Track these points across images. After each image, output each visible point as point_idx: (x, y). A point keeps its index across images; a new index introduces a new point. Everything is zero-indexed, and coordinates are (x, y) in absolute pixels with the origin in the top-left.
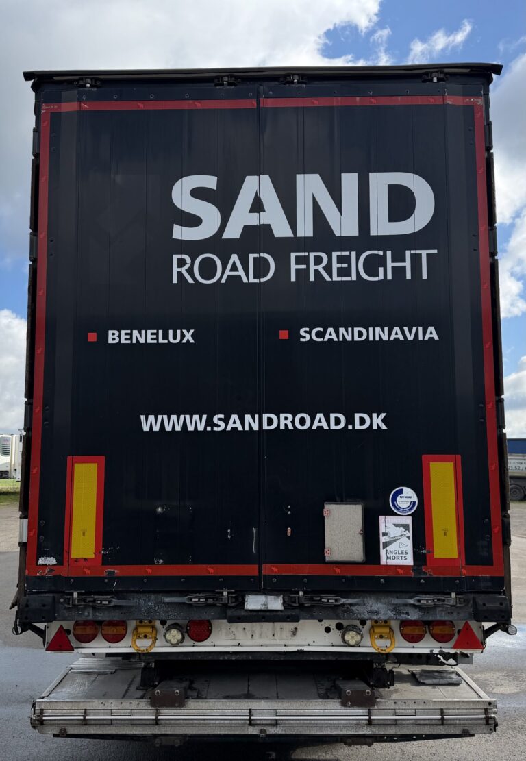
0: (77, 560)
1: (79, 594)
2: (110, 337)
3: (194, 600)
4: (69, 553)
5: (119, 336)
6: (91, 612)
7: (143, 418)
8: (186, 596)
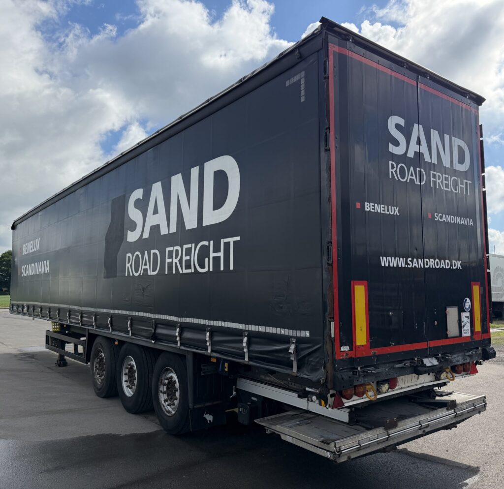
0: (359, 347)
1: (361, 368)
2: (366, 206)
3: (407, 364)
4: (355, 342)
5: (370, 207)
6: (362, 378)
7: (381, 258)
8: (402, 363)
